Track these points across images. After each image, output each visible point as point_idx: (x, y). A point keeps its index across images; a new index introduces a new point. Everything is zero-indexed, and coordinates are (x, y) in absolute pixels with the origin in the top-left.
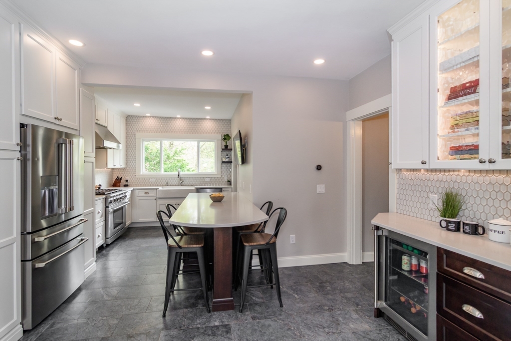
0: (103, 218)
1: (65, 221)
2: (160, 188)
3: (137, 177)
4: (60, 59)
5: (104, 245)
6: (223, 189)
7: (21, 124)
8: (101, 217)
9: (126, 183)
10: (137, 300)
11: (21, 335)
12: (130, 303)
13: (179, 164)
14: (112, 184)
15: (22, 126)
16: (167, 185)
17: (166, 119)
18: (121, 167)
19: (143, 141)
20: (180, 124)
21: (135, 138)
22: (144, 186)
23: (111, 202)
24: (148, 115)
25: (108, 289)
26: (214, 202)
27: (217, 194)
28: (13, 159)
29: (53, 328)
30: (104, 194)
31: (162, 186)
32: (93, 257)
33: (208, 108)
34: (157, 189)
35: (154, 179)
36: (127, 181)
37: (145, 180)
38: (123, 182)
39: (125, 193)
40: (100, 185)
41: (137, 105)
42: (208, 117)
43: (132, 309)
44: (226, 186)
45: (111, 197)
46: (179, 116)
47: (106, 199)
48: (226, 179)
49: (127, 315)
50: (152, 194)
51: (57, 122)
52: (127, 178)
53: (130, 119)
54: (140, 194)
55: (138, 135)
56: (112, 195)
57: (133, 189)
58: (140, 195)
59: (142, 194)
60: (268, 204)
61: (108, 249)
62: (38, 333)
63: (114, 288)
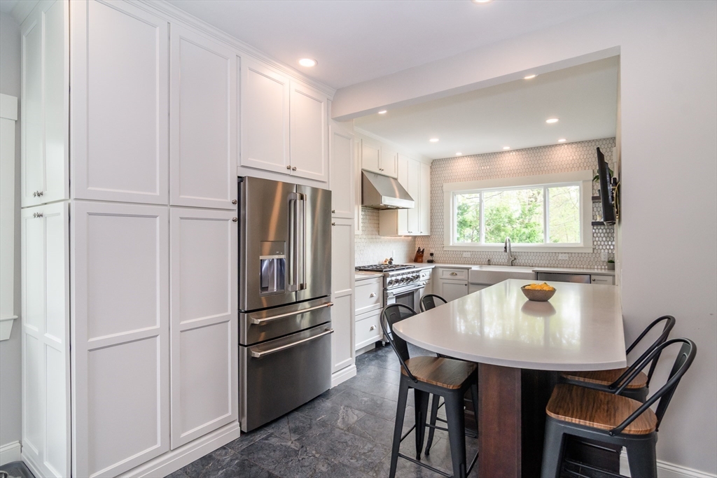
0: (378, 304)
1: (297, 302)
2: (475, 268)
3: (445, 249)
4: (297, 91)
5: (384, 343)
6: (593, 277)
7: (239, 177)
8: (377, 302)
9: (431, 258)
10: (371, 446)
11: (238, 435)
12: (359, 445)
13: (527, 231)
14: (413, 258)
15: (241, 179)
16: (489, 263)
17: (487, 157)
18: (422, 234)
19: (454, 194)
20: (511, 161)
21: (443, 192)
22: (455, 263)
23: (391, 283)
24: (459, 154)
25: (350, 410)
26: (530, 300)
27: (539, 284)
28: (228, 220)
29: (266, 442)
30: (381, 271)
31: (481, 264)
32: (351, 356)
33: (552, 121)
34: (468, 269)
35: (469, 253)
36: (432, 254)
37: (458, 254)
38: (426, 256)
39: (418, 272)
40: (391, 259)
41: (434, 140)
42: (562, 140)
43: (356, 458)
44: (603, 271)
45: (393, 276)
46: (506, 148)
47: (384, 277)
48: (604, 257)
49: (344, 465)
50: (462, 276)
51: (292, 173)
52: (432, 251)
53: (436, 165)
54: (444, 275)
55: (446, 186)
56: (391, 273)
57: (435, 267)
58: (444, 277)
59: (447, 275)
60: (664, 322)
61: (387, 349)
62: (252, 441)
63: (357, 412)
